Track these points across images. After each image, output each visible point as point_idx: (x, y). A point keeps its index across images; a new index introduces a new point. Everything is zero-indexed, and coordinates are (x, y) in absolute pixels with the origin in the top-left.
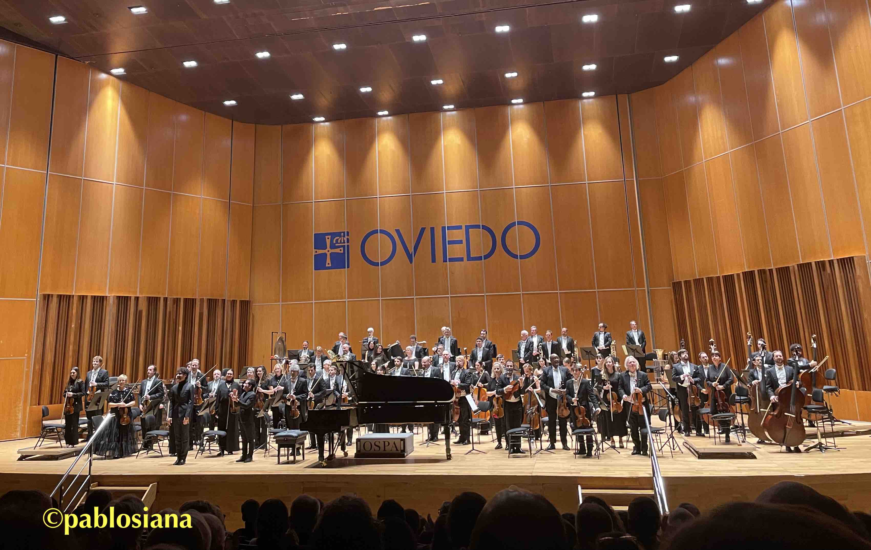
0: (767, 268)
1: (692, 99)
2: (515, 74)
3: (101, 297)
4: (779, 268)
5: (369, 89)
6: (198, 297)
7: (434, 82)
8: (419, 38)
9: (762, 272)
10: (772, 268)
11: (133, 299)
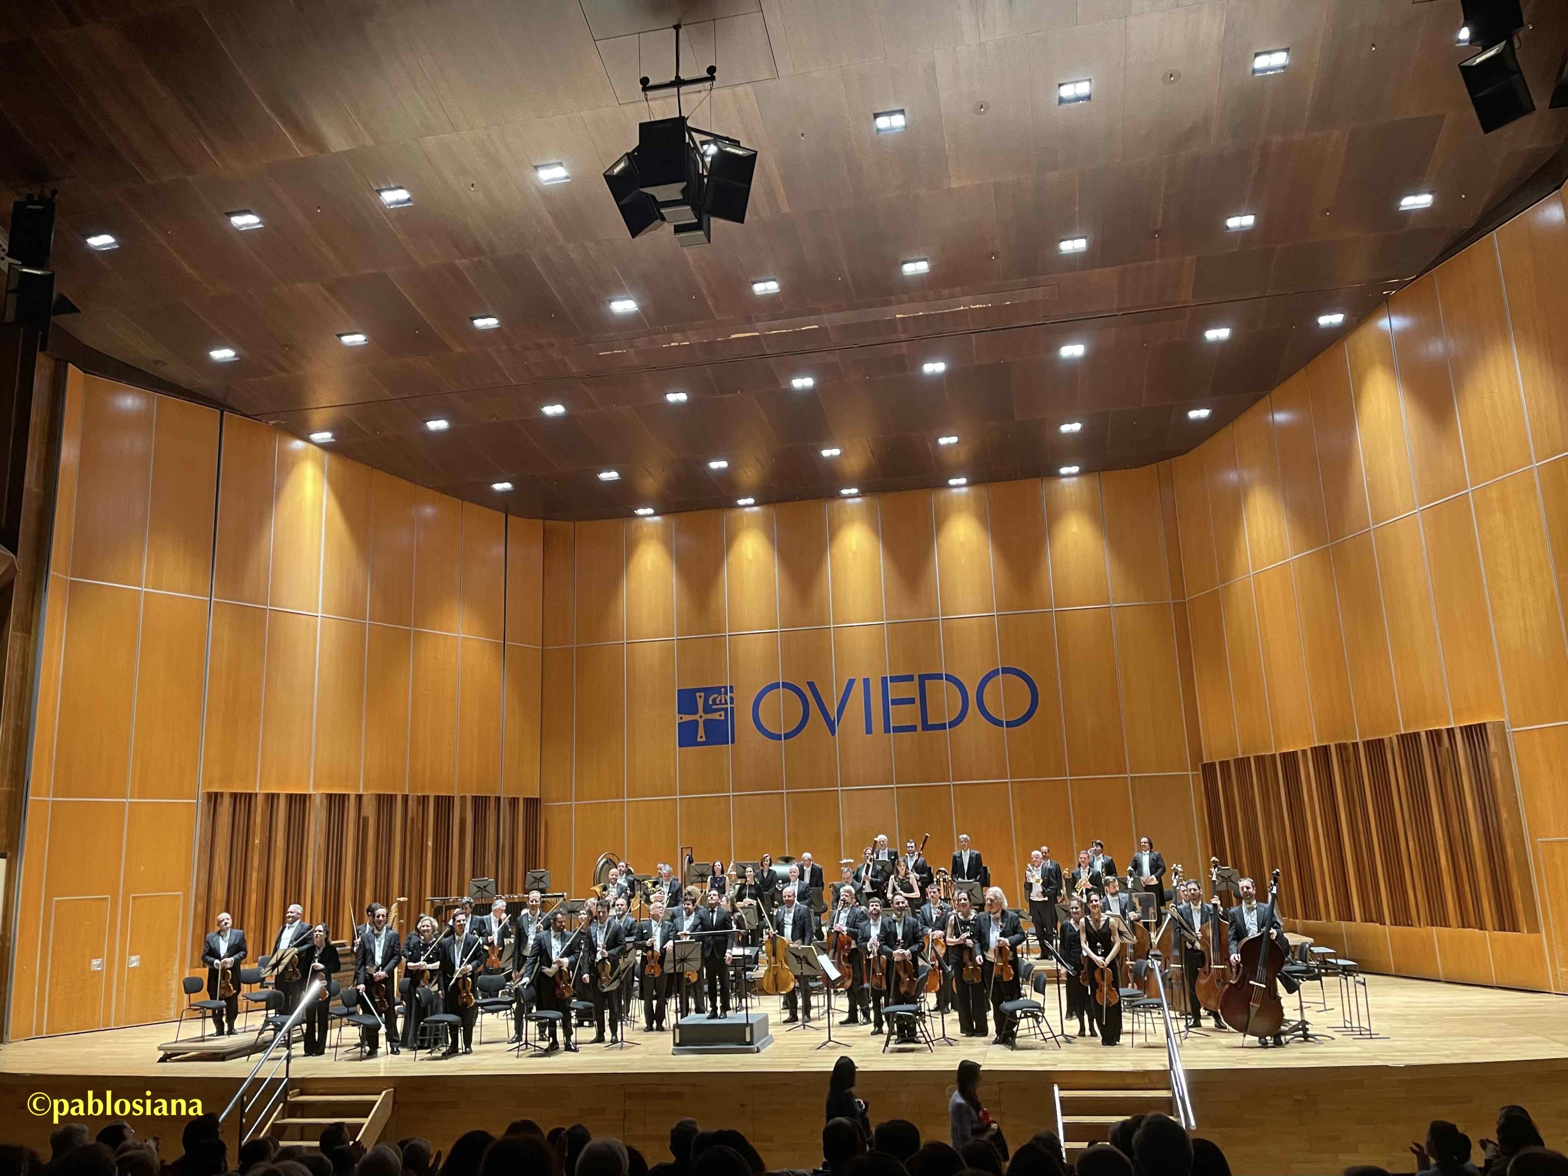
0: (1350, 742)
1: (1232, 476)
2: (954, 440)
3: (301, 795)
4: (1368, 742)
5: (723, 464)
6: (456, 794)
7: (826, 453)
8: (803, 383)
9: (1341, 747)
10: (1358, 740)
11: (352, 799)
